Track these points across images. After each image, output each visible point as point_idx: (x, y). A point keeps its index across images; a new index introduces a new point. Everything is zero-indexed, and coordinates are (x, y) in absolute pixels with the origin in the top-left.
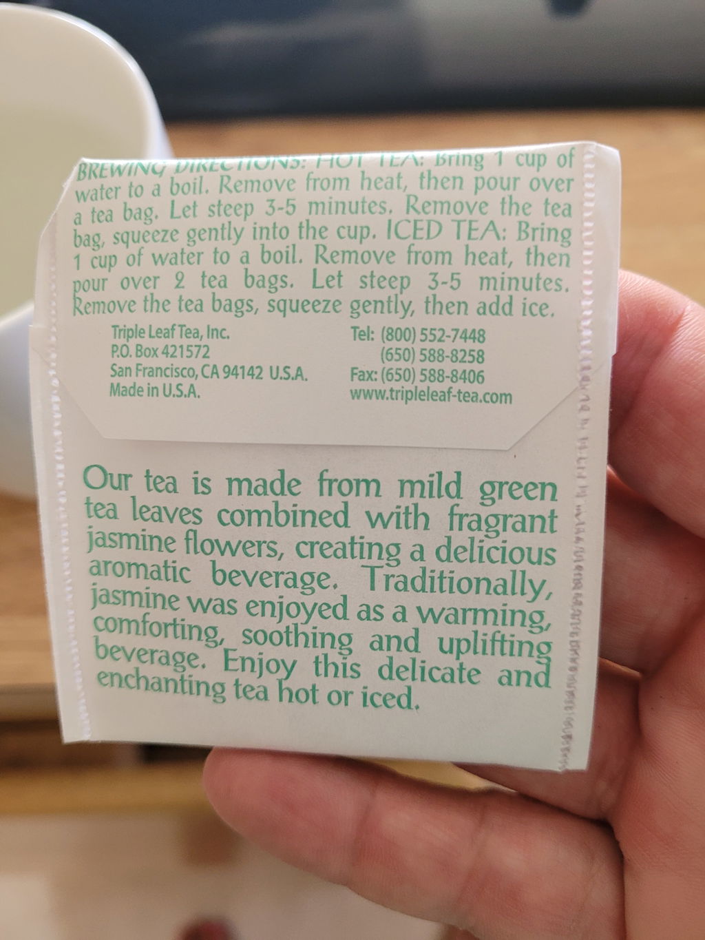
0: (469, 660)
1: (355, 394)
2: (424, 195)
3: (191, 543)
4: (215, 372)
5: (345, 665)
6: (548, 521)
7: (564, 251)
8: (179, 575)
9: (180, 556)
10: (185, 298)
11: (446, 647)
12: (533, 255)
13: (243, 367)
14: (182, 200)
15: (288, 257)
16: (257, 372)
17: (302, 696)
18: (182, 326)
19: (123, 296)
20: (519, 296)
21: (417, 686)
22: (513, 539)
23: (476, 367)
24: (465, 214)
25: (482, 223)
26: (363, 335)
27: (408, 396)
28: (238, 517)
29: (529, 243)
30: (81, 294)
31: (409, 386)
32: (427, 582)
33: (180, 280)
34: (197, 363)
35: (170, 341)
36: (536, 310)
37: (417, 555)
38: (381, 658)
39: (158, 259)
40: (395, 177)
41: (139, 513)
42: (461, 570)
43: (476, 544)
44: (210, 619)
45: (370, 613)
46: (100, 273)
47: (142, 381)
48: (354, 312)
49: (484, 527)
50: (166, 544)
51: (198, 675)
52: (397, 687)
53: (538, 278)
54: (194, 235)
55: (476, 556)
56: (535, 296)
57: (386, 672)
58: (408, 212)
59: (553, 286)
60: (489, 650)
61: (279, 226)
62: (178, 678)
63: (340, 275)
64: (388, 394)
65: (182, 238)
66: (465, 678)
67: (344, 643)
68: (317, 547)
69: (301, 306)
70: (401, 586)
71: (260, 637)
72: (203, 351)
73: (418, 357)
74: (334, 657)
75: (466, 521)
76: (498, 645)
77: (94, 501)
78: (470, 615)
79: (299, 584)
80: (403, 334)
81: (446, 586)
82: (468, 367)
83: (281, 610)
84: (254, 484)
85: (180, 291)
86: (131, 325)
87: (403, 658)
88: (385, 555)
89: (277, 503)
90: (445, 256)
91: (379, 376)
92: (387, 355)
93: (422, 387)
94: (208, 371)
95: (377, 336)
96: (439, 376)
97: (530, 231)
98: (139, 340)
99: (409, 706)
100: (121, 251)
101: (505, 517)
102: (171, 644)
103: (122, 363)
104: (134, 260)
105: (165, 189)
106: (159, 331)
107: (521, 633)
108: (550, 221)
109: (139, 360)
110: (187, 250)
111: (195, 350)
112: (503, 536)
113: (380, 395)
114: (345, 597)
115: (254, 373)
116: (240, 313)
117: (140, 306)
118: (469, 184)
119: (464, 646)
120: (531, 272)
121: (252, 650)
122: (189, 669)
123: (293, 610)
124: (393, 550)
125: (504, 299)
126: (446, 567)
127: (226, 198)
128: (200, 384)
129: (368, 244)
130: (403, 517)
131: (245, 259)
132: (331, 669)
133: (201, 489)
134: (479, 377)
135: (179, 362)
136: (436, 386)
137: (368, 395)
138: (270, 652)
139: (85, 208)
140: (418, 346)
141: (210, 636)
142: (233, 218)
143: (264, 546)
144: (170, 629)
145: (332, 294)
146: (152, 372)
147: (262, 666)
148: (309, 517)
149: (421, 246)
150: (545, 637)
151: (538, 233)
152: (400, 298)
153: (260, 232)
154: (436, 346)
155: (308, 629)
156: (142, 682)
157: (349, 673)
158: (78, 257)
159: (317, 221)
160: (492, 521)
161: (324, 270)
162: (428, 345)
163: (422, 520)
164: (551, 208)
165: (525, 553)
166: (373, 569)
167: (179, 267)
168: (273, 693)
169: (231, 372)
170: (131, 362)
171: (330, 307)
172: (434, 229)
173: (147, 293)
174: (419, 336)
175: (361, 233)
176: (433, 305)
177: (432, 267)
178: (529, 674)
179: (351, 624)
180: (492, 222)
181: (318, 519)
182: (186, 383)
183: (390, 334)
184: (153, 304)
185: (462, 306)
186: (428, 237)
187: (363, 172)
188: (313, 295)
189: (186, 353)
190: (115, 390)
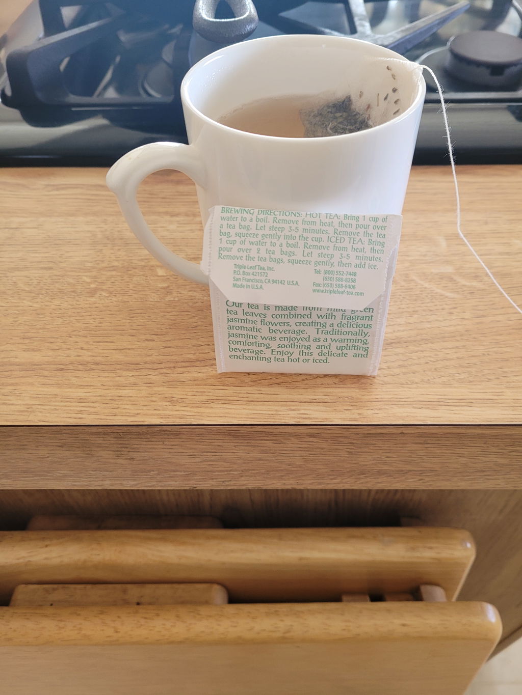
0: (345, 351)
1: (314, 291)
2: (340, 229)
3: (263, 323)
4: (269, 282)
5: (308, 353)
6: (370, 318)
7: (382, 249)
8: (259, 330)
9: (259, 326)
10: (260, 257)
11: (338, 348)
12: (373, 250)
13: (278, 281)
14: (260, 224)
15: (295, 246)
16: (283, 282)
17: (295, 360)
18: (259, 266)
19: (238, 254)
20: (368, 262)
21: (329, 358)
22: (360, 322)
23: (353, 284)
24: (352, 236)
25: (357, 239)
26: (318, 272)
27: (331, 292)
28: (278, 316)
29: (372, 246)
30: (222, 252)
31: (331, 289)
32: (334, 332)
33: (259, 250)
34: (263, 278)
35: (254, 271)
36: (372, 267)
37: (331, 326)
38: (320, 351)
39: (252, 243)
40: (331, 222)
41: (245, 313)
42: (344, 329)
43: (349, 323)
44: (268, 341)
45: (315, 340)
46: (230, 246)
47: (245, 283)
48: (316, 265)
49: (352, 319)
50: (255, 322)
51: (263, 356)
52: (324, 358)
53: (374, 257)
54: (264, 236)
55: (349, 326)
56: (372, 263)
57: (320, 354)
58: (334, 234)
59: (378, 260)
60: (351, 349)
61: (293, 235)
62: (256, 356)
63: (312, 253)
64: (324, 291)
65: (260, 237)
66: (343, 355)
67: (309, 347)
68: (301, 324)
69: (299, 262)
70: (326, 333)
71: (283, 346)
72: (266, 274)
73: (335, 279)
74: (305, 350)
75: (346, 317)
76: (353, 348)
77: (229, 309)
78: (346, 340)
79: (296, 333)
80: (330, 273)
81: (339, 333)
82: (350, 284)
83: (290, 339)
84: (283, 308)
85: (259, 254)
86: (241, 264)
87: (326, 351)
88: (322, 325)
89: (290, 313)
90: (346, 249)
91: (322, 285)
92: (325, 279)
93: (336, 289)
94: (267, 281)
95: (322, 272)
96: (341, 286)
97: (372, 242)
98: (244, 270)
99: (326, 362)
100: (237, 238)
101: (358, 316)
102: (255, 348)
103: (237, 276)
104: (243, 242)
105: (254, 219)
106: (251, 267)
107: (361, 345)
108: (379, 239)
109: (244, 276)
110: (262, 241)
111: (263, 274)
112: (357, 321)
113: (322, 291)
114: (309, 336)
115: (282, 282)
116: (278, 263)
117: (244, 258)
118: (354, 227)
119: (344, 348)
120: (372, 255)
121: (281, 349)
122: (260, 354)
123: (294, 339)
124: (324, 324)
125: (363, 263)
126: (340, 329)
127: (276, 225)
128: (264, 285)
129: (321, 244)
130: (328, 316)
131: (281, 245)
132: (304, 354)
133: (266, 308)
134: (354, 287)
135: (258, 278)
136: (340, 289)
137: (318, 291)
138: (285, 350)
139: (225, 223)
140: (335, 276)
141: (268, 346)
142: (277, 232)
143: (285, 324)
144: (254, 344)
145: (309, 259)
146: (248, 280)
147: (283, 353)
148: (300, 316)
149: (338, 245)
150: (367, 346)
151: (374, 243)
152: (330, 261)
153: (286, 237)
154: (341, 276)
155: (298, 344)
156: (245, 358)
157: (309, 354)
158: (221, 239)
159: (305, 235)
160: (354, 317)
161: (307, 251)
162: (338, 276)
163: (333, 317)
164: (379, 235)
165: (363, 325)
166: (318, 329)
167: (259, 246)
168: (286, 360)
169: (274, 282)
170: (241, 277)
171: (308, 263)
172: (342, 240)
173: (247, 254)
174: (336, 273)
175: (319, 240)
176: (340, 264)
177: (341, 252)
178: (362, 354)
179: (311, 343)
180: (361, 239)
181: (303, 316)
182: (259, 285)
183: (326, 272)
184: (249, 258)
185: (350, 264)
186: (341, 242)
187: (321, 220)
188: (302, 258)
189: (260, 275)
190: (234, 285)
